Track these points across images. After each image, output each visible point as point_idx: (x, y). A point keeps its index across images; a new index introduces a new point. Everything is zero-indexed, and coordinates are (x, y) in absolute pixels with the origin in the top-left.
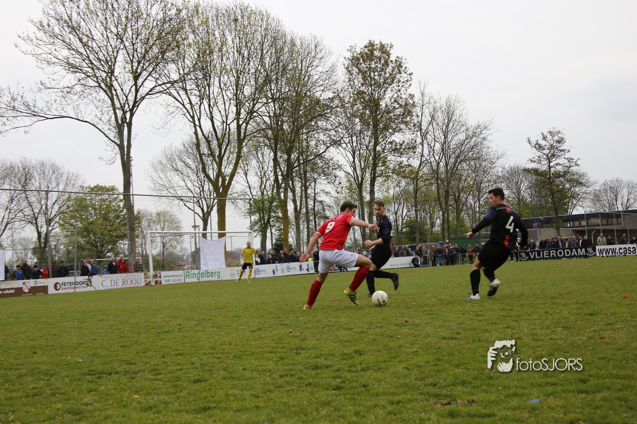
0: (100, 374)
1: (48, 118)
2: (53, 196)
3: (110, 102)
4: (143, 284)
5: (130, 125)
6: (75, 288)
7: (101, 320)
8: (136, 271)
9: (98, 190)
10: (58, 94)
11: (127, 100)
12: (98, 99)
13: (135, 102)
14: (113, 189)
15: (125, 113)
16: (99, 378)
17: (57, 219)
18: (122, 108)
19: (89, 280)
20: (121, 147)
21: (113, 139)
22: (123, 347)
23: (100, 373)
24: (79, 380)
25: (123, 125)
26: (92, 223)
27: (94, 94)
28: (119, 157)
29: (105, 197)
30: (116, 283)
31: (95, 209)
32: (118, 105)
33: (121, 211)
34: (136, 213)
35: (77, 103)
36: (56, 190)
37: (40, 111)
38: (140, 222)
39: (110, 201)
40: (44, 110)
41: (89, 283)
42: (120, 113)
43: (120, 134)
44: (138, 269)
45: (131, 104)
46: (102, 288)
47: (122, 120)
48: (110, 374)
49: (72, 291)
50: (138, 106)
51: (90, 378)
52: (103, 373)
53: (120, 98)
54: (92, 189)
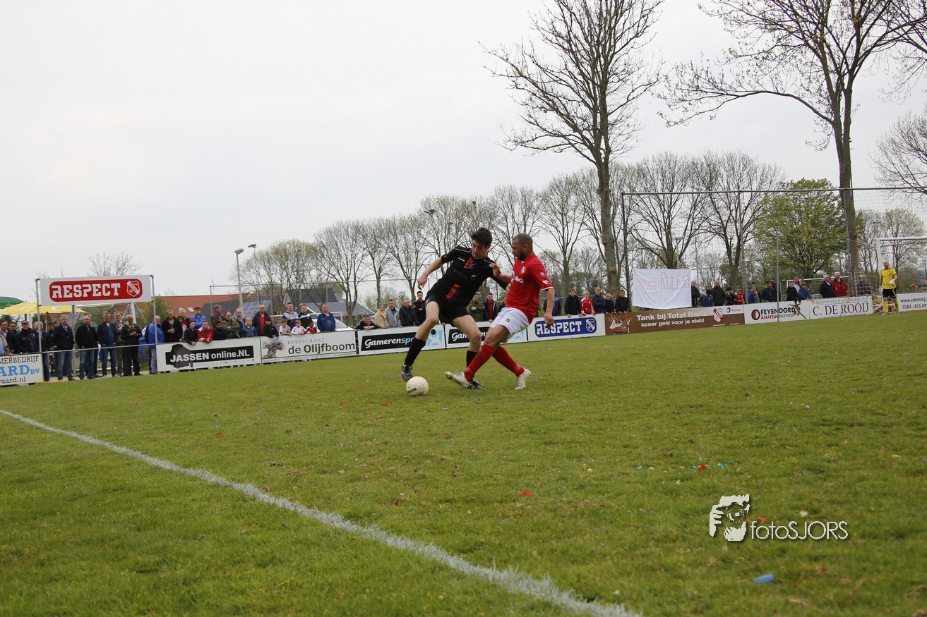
0: (839, 426)
1: (738, 97)
2: (745, 198)
3: (820, 64)
4: (871, 311)
5: (848, 93)
6: (778, 317)
7: (822, 358)
8: (861, 294)
9: (805, 186)
10: (751, 63)
11: (845, 58)
12: (804, 61)
13: (857, 58)
14: (824, 183)
15: (841, 77)
16: (838, 429)
17: (751, 227)
18: (838, 70)
19: (797, 306)
20: (836, 124)
21: (824, 115)
22: (862, 392)
23: (837, 424)
24: (811, 430)
25: (839, 94)
26: (797, 231)
27: (799, 57)
28: (833, 139)
29: (814, 194)
30: (832, 310)
31: (800, 212)
32: (831, 66)
33: (837, 213)
34: (857, 214)
35: (776, 71)
36: (748, 189)
37: (728, 89)
38: (862, 227)
39: (820, 200)
40: (734, 86)
41: (796, 310)
42: (834, 78)
43: (835, 107)
44: (863, 290)
45: (850, 62)
46: (813, 317)
47: (837, 87)
48: (852, 426)
49: (775, 320)
50: (860, 65)
51: (826, 429)
52: (842, 424)
53: (836, 57)
54: (795, 186)
